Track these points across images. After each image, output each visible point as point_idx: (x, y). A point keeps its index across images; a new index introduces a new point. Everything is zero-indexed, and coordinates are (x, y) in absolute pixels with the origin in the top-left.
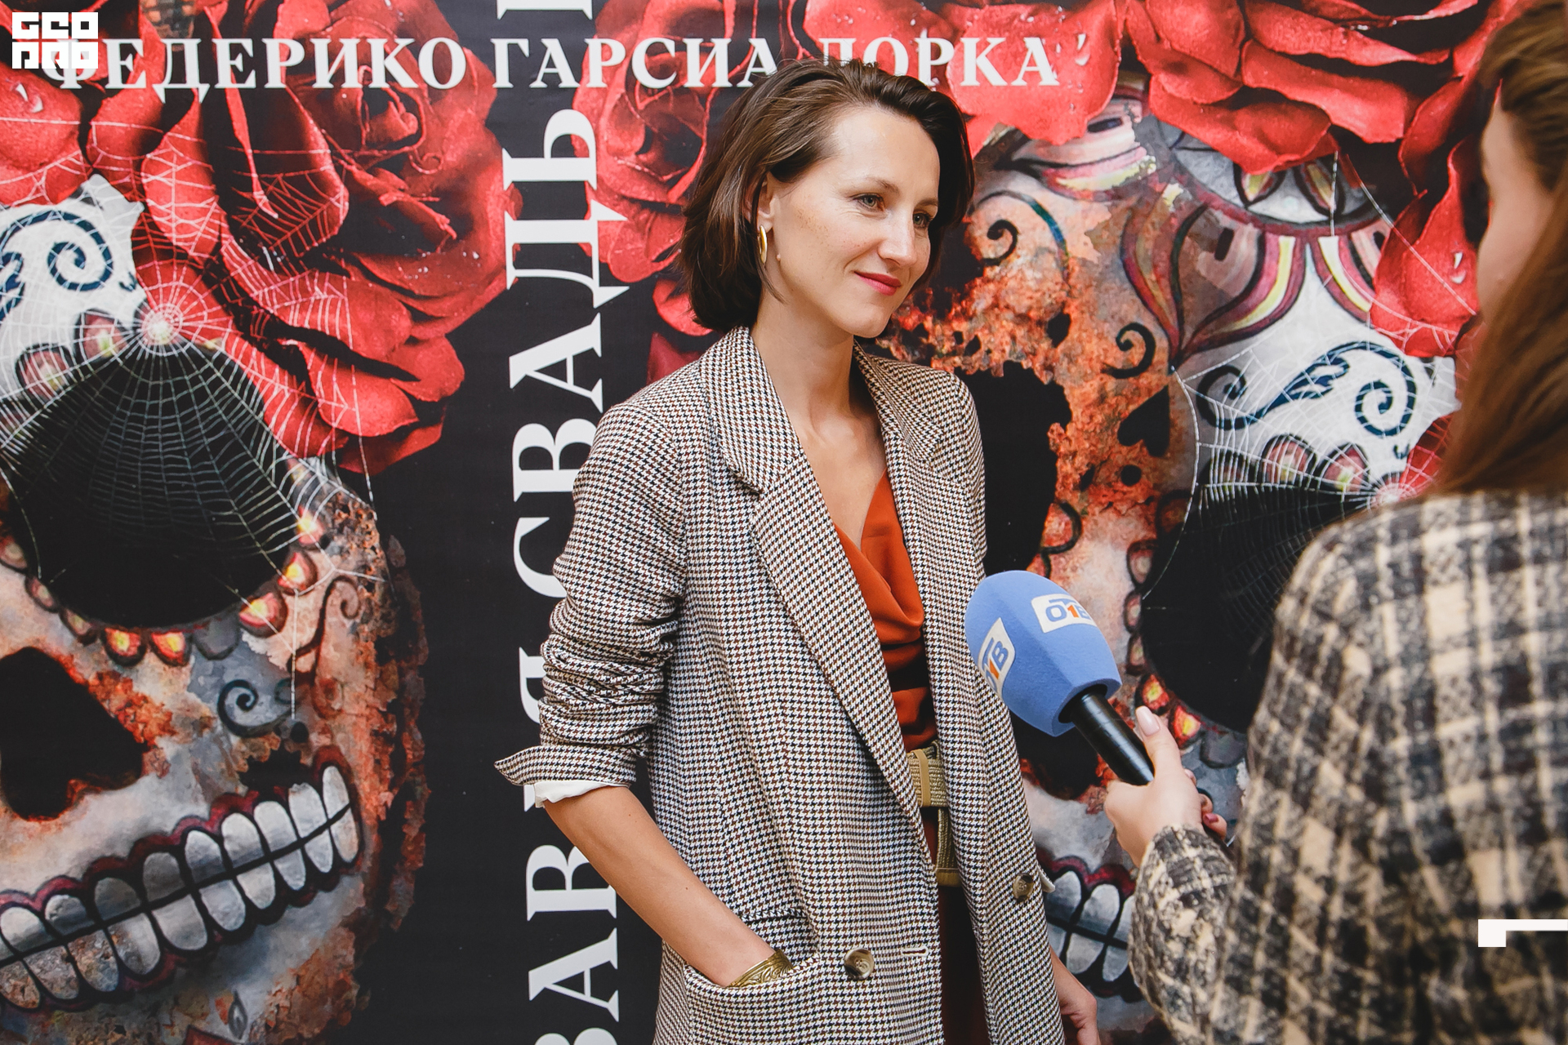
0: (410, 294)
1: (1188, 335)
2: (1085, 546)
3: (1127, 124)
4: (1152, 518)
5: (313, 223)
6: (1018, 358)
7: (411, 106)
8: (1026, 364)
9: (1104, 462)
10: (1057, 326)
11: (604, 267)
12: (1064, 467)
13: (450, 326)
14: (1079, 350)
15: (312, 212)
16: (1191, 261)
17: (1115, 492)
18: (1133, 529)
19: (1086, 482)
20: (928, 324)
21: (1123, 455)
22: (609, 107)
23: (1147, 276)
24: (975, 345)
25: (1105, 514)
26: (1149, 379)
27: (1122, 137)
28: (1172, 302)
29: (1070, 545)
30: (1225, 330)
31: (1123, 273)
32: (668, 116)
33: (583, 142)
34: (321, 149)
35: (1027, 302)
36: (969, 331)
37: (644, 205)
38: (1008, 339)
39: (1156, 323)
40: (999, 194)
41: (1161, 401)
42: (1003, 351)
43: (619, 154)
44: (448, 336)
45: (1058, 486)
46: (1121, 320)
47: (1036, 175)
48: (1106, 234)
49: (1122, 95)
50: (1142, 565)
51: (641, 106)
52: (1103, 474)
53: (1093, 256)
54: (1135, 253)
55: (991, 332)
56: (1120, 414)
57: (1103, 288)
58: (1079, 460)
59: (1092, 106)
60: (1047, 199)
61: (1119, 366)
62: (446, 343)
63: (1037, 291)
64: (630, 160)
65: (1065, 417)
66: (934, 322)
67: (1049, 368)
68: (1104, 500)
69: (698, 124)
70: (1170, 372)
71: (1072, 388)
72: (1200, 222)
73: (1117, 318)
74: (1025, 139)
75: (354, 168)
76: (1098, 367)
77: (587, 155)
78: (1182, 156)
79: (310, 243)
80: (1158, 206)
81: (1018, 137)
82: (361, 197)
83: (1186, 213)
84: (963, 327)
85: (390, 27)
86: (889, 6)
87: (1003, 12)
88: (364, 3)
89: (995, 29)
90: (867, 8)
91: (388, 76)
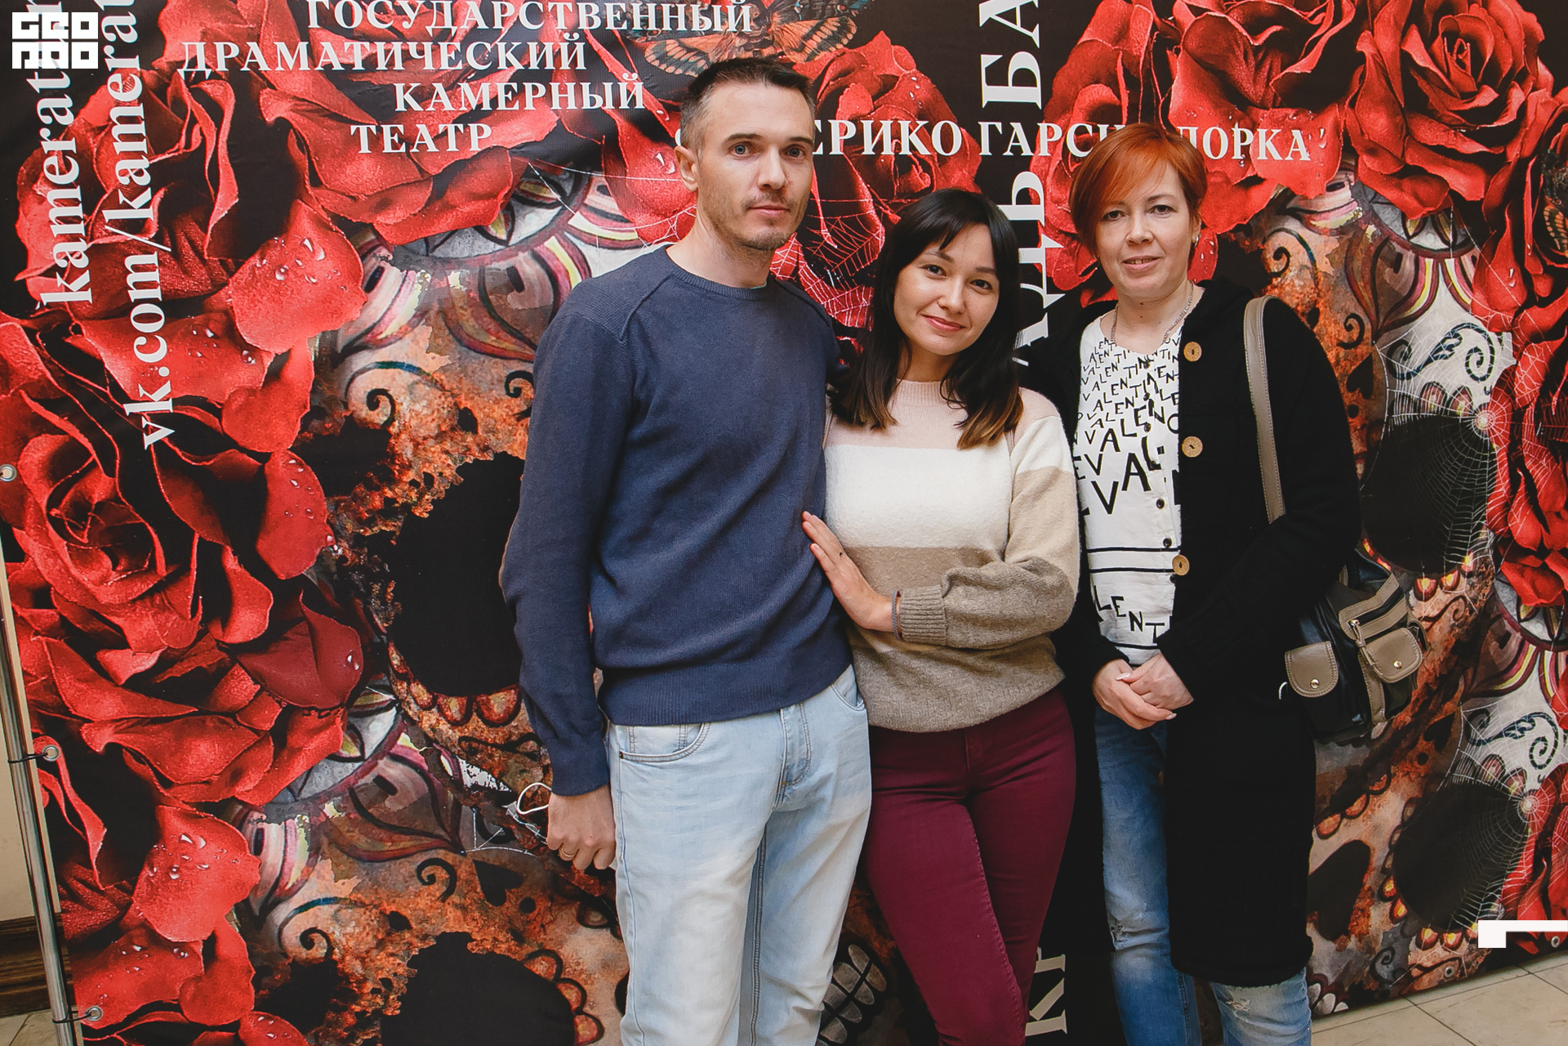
1: (1381, 320)
3: (1347, 186)
4: (1364, 438)
5: (861, 251)
7: (927, 168)
10: (1313, 316)
11: (1049, 280)
14: (1325, 331)
15: (860, 243)
16: (1382, 274)
22: (1052, 170)
23: (1359, 284)
26: (1362, 349)
27: (1345, 194)
28: (1373, 301)
30: (1401, 317)
31: (1346, 282)
33: (1036, 193)
34: (867, 198)
35: (1296, 301)
39: (1365, 314)
40: (1279, 230)
41: (1369, 362)
43: (1058, 202)
46: (1346, 312)
47: (1300, 219)
48: (1337, 257)
49: (1344, 168)
51: (1072, 170)
53: (1330, 270)
54: (1352, 269)
56: (1347, 372)
57: (1336, 291)
59: (1329, 174)
60: (1305, 234)
61: (1346, 341)
63: (1301, 294)
70: (1373, 344)
72: (1386, 249)
73: (1344, 310)
74: (1294, 195)
75: (888, 212)
76: (1338, 341)
77: (1039, 203)
78: (1376, 207)
79: (859, 266)
80: (1364, 239)
81: (1289, 194)
83: (1378, 243)
85: (913, 112)
86: (1217, 106)
87: (1280, 113)
88: (896, 95)
89: (1276, 123)
90: (1204, 108)
91: (912, 147)
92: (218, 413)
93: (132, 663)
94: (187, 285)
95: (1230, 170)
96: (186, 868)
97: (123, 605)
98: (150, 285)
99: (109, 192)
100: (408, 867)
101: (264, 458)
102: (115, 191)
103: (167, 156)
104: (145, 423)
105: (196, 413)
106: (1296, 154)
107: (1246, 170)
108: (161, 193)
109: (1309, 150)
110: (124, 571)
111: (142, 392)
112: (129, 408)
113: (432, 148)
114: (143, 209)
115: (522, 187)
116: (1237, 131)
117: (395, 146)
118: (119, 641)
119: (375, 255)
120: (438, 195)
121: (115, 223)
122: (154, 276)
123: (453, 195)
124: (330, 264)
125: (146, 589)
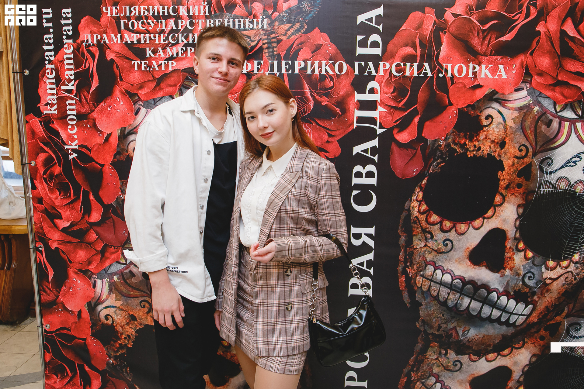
0: (328, 129)
1: (538, 148)
2: (506, 205)
3: (525, 90)
4: (524, 198)
5: (304, 109)
6: (491, 152)
7: (332, 79)
8: (493, 154)
9: (512, 182)
10: (502, 144)
11: (380, 124)
12: (502, 183)
13: (338, 138)
14: (508, 151)
15: (304, 107)
16: (540, 128)
17: (515, 190)
18: (519, 201)
19: (507, 187)
20: (467, 142)
21: (518, 180)
22: (384, 80)
23: (528, 131)
24: (479, 148)
25: (512, 196)
26: (527, 160)
27: (524, 93)
28: (534, 139)
29: (502, 204)
30: (548, 147)
31: (521, 130)
32: (400, 83)
33: (377, 90)
34: (307, 90)
35: (494, 137)
36: (478, 145)
37: (392, 107)
38: (489, 147)
39: (529, 145)
40: (489, 107)
41: (530, 166)
42: (487, 150)
43: (386, 93)
44: (337, 141)
45: (499, 188)
46: (520, 143)
47: (500, 103)
48: (517, 120)
49: (524, 81)
50: (521, 211)
51: (393, 81)
52: (512, 185)
53: (513, 125)
54: (525, 125)
55: (484, 145)
56: (518, 169)
57: (515, 134)
58: (506, 181)
59: (516, 84)
60: (502, 109)
61: (518, 156)
62: (337, 142)
63: (497, 134)
64: (389, 95)
65: (503, 169)
66: (469, 142)
67: (499, 156)
68: (512, 192)
69: (408, 86)
70: (532, 158)
71: (505, 161)
72: (544, 117)
73: (519, 143)
74: (497, 93)
75: (315, 95)
76: (513, 156)
77: (378, 94)
78: (540, 99)
79: (303, 115)
80: (532, 112)
81: (495, 92)
82: (317, 103)
83: (540, 114)
84: (476, 143)
85: (328, 58)
86: (462, 55)
87: (493, 58)
88: (321, 51)
89: (491, 62)
90: (456, 56)
91: (326, 71)
92: (90, 151)
93: (64, 224)
94: (83, 110)
95: (466, 82)
96: (74, 288)
97: (61, 206)
98: (73, 110)
99: (63, 81)
100: (137, 301)
101: (103, 166)
102: (65, 80)
103: (79, 70)
104: (70, 152)
105: (84, 150)
106: (500, 76)
107: (474, 81)
108: (77, 81)
109: (506, 74)
110: (62, 196)
111: (70, 142)
112: (66, 147)
113: (157, 69)
114: (72, 86)
115: (185, 83)
116: (471, 66)
117: (145, 68)
118: (60, 218)
119: (138, 104)
120: (158, 85)
121: (64, 90)
122: (74, 107)
123: (163, 85)
124: (124, 106)
125: (68, 202)
